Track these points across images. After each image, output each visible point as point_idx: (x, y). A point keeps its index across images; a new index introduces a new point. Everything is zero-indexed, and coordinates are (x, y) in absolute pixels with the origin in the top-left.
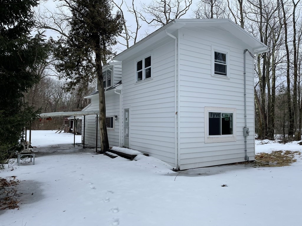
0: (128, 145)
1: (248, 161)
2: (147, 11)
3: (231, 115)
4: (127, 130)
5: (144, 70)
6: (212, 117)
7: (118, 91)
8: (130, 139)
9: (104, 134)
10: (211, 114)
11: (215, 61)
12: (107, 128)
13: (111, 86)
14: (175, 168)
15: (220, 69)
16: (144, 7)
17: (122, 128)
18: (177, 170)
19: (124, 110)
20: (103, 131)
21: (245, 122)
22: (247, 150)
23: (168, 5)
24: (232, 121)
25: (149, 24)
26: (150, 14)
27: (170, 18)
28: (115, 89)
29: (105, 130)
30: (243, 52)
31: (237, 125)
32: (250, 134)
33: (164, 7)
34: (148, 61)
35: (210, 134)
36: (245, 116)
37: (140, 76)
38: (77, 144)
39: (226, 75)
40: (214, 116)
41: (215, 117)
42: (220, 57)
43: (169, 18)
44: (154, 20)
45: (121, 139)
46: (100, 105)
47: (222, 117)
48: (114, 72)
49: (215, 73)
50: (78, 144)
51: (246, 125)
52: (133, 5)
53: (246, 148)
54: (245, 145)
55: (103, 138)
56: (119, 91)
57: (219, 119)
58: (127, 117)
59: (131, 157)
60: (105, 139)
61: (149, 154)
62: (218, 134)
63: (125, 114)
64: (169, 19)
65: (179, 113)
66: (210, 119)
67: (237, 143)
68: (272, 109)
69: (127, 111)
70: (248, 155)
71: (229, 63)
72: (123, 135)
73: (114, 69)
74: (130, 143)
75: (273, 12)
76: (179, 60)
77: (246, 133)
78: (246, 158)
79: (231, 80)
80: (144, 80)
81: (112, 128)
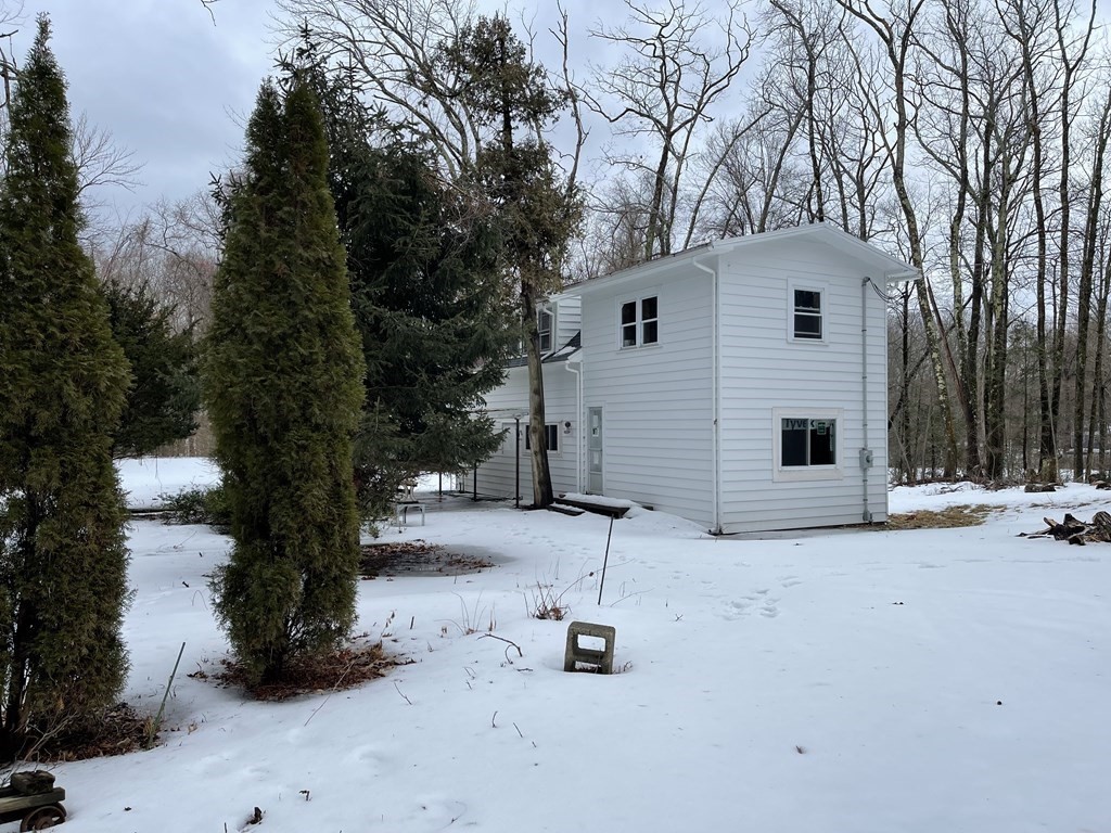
0: (601, 490)
1: (870, 523)
2: (606, 87)
3: (833, 423)
4: (596, 455)
5: (639, 324)
6: (790, 428)
7: (573, 365)
8: (605, 476)
9: (543, 464)
10: (786, 421)
11: (796, 310)
12: (548, 452)
13: (551, 352)
14: (713, 530)
15: (808, 326)
16: (598, 76)
17: (585, 450)
18: (718, 534)
19: (587, 411)
20: (539, 457)
21: (865, 438)
22: (868, 498)
23: (672, 59)
24: (834, 436)
25: (611, 121)
26: (618, 96)
27: (679, 102)
28: (567, 362)
29: (545, 457)
30: (860, 282)
31: (844, 446)
32: (875, 463)
33: (661, 72)
34: (651, 306)
35: (783, 465)
36: (865, 425)
37: (630, 335)
38: (446, 493)
39: (820, 337)
40: (793, 426)
41: (796, 428)
42: (807, 299)
43: (676, 101)
44: (628, 110)
45: (581, 475)
46: (531, 398)
47: (810, 428)
48: (560, 319)
49: (796, 336)
50: (450, 493)
51: (866, 445)
52: (565, 70)
53: (865, 495)
54: (865, 486)
55: (539, 474)
56: (576, 366)
57: (804, 432)
58: (595, 426)
59: (616, 513)
60: (544, 475)
61: (655, 507)
62: (802, 462)
63: (591, 421)
64: (677, 105)
65: (720, 422)
66: (783, 432)
67: (847, 482)
68: (995, 391)
69: (596, 412)
70: (871, 510)
71: (827, 312)
72: (585, 467)
73: (560, 311)
74: (605, 485)
75: (1009, 84)
76: (720, 316)
77: (866, 460)
78: (865, 515)
79: (832, 348)
80: (641, 346)
81: (554, 452)
